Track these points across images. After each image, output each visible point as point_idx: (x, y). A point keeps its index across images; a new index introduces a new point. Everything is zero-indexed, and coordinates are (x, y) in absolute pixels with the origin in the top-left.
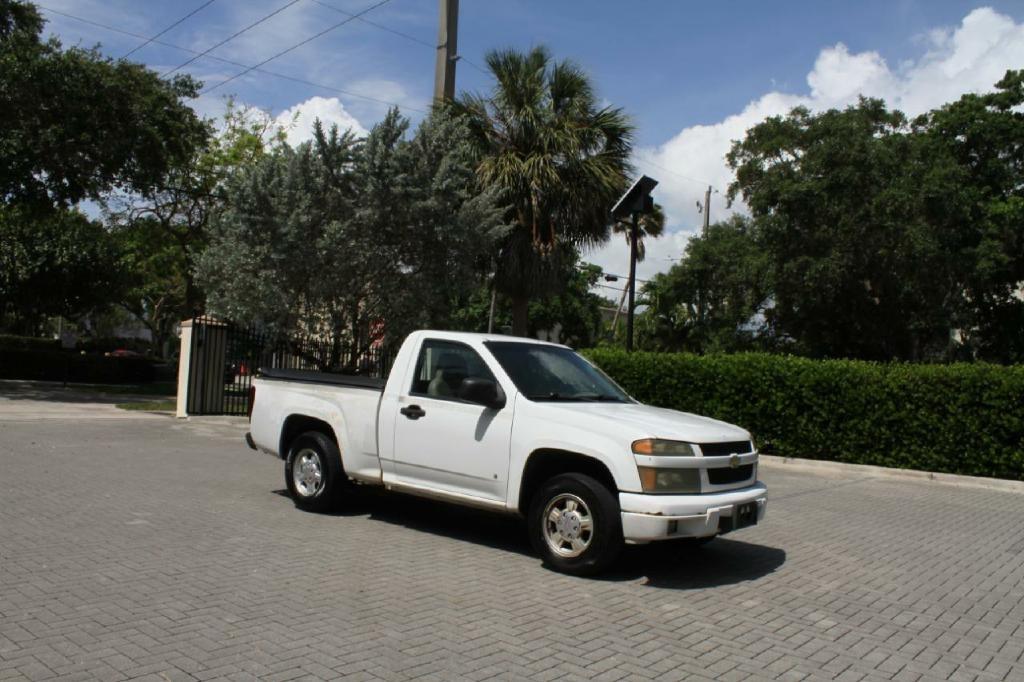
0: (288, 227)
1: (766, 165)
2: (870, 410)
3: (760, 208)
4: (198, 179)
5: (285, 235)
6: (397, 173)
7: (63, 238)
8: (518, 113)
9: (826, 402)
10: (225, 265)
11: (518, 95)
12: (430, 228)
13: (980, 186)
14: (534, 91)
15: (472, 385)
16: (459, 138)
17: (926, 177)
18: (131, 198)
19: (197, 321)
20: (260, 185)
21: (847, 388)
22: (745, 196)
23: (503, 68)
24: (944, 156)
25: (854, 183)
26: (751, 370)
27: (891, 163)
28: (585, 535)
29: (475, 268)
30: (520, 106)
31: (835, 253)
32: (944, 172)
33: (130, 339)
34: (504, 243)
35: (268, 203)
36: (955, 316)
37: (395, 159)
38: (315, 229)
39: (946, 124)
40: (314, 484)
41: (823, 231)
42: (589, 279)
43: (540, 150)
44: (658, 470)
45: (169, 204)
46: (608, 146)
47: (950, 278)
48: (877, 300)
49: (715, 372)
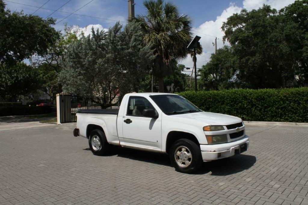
0: (85, 62)
1: (234, 29)
2: (275, 104)
3: (233, 43)
4: (58, 50)
5: (85, 64)
6: (118, 42)
7: (20, 71)
8: (155, 19)
9: (261, 103)
10: (67, 76)
11: (154, 14)
12: (131, 59)
13: (302, 29)
14: (159, 12)
15: (146, 111)
16: (138, 30)
17: (285, 28)
18: (38, 57)
19: (61, 94)
20: (75, 50)
21: (267, 98)
22: (228, 40)
23: (149, 6)
24: (290, 21)
25: (262, 32)
26: (236, 94)
27: (273, 25)
28: (189, 159)
29: (146, 70)
30: (155, 17)
31: (258, 55)
32: (291, 26)
33: (45, 100)
34: (154, 61)
35: (78, 55)
36: (296, 71)
37: (118, 38)
38: (94, 62)
39: (290, 11)
40: (98, 146)
41: (253, 48)
42: (181, 69)
43: (163, 31)
44: (213, 136)
45: (50, 58)
46: (184, 28)
47: (294, 60)
48: (271, 68)
49: (224, 96)
